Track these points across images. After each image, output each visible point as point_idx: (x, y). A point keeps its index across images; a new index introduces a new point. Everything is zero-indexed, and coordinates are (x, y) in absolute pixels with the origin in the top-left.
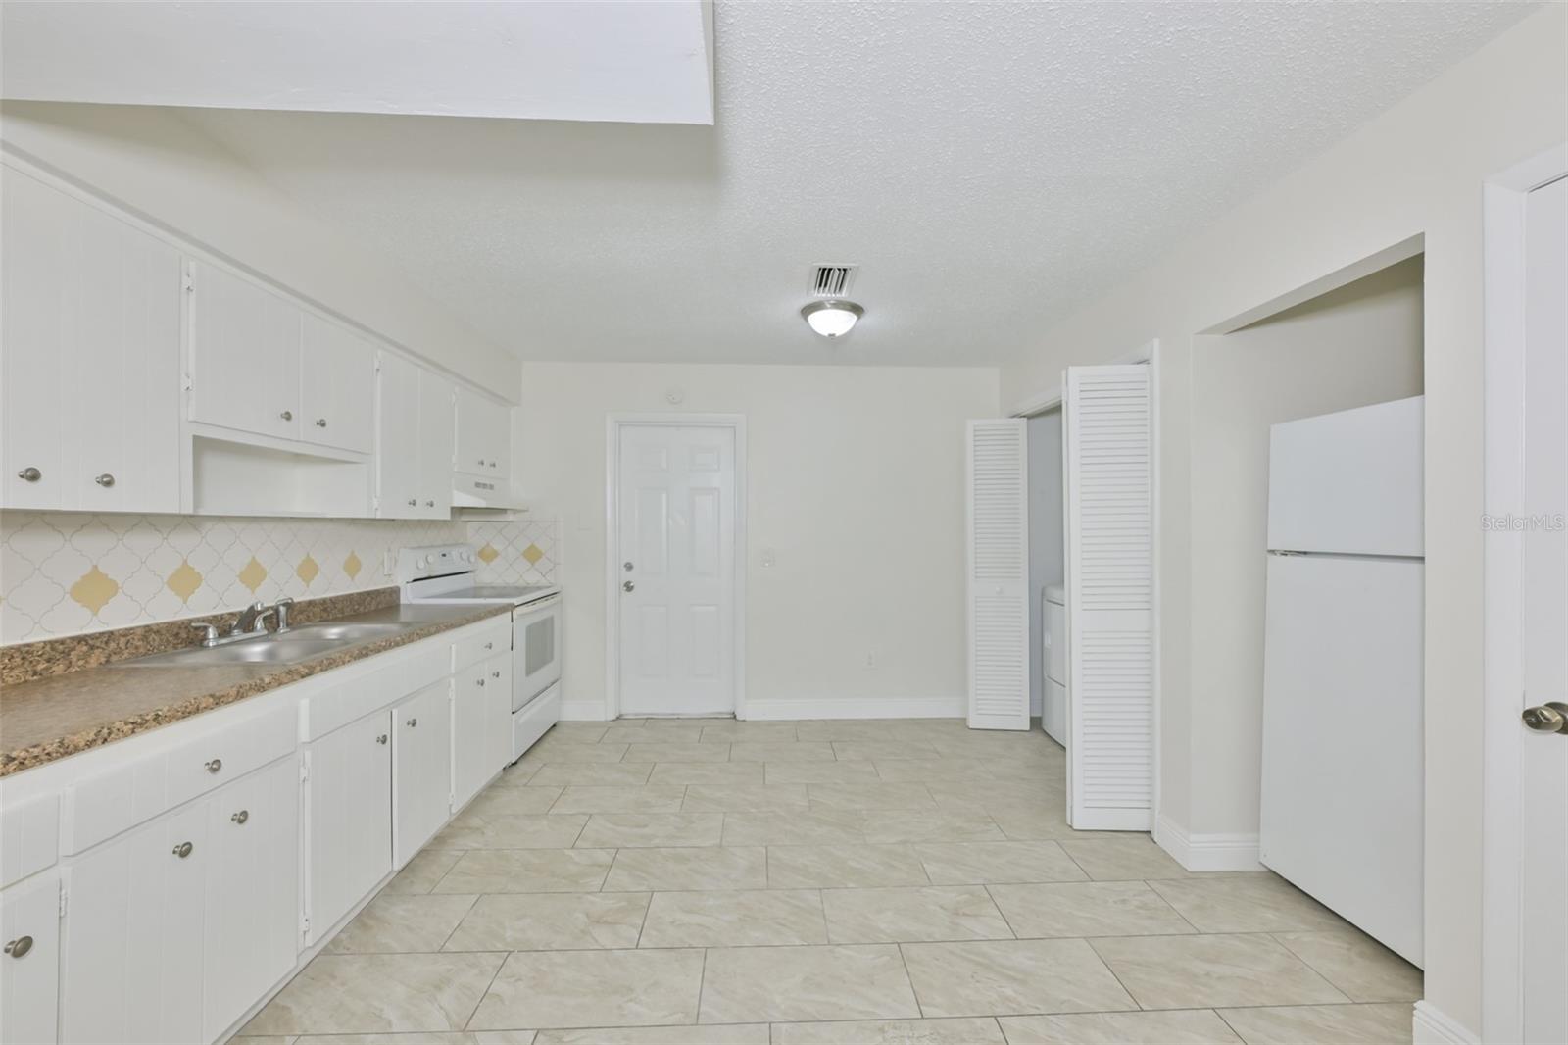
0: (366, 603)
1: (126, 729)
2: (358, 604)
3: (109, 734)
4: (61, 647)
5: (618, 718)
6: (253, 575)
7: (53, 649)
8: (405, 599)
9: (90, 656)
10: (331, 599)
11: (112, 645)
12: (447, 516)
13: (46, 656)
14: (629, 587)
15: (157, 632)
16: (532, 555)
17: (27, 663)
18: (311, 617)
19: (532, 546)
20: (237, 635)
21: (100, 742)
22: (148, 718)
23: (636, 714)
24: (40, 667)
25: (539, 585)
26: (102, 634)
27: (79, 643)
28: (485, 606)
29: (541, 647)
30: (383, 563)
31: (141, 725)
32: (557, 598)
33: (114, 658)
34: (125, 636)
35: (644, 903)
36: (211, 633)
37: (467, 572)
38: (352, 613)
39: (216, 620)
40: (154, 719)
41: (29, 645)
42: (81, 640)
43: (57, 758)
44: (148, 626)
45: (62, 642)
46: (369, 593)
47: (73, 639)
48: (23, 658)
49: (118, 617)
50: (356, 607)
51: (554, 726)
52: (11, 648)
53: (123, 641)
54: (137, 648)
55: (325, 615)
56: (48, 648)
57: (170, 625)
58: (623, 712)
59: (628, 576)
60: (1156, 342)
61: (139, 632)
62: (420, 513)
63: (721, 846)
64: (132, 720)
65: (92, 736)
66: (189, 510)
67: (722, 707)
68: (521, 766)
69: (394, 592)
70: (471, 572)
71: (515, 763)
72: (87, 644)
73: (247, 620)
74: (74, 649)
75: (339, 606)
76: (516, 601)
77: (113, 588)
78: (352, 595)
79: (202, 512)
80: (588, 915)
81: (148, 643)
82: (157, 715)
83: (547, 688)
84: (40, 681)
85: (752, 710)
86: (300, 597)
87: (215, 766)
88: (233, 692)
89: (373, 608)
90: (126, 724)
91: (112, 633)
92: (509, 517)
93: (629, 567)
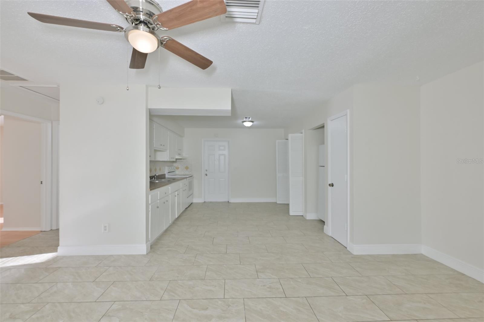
8: (167, 176)
10: (159, 175)
12: (175, 160)
14: (206, 175)
16: (187, 168)
19: (187, 166)
23: (208, 201)
25: (189, 174)
28: (182, 177)
29: (191, 187)
32: (192, 177)
37: (174, 171)
51: (192, 203)
59: (206, 173)
60: (303, 130)
67: (227, 200)
68: (189, 208)
69: (165, 175)
71: (187, 208)
76: (187, 177)
78: (161, 175)
79: (156, 160)
83: (191, 195)
85: (232, 201)
89: (161, 178)
92: (182, 160)
93: (207, 170)
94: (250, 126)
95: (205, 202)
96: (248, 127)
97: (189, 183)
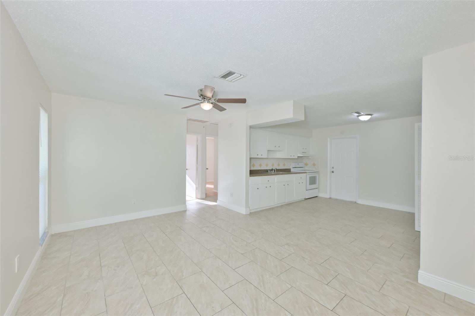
6: (273, 165)
8: (292, 170)
10: (281, 169)
12: (297, 158)
14: (333, 172)
16: (314, 165)
19: (314, 163)
20: (271, 171)
23: (334, 198)
29: (313, 181)
30: (288, 164)
32: (318, 172)
36: (269, 171)
37: (303, 167)
39: (269, 170)
44: (264, 169)
46: (286, 169)
50: (285, 171)
51: (317, 197)
55: (281, 171)
57: (266, 170)
59: (332, 170)
62: (292, 157)
66: (267, 157)
67: (354, 200)
68: (308, 199)
69: (290, 169)
71: (306, 199)
73: (272, 170)
76: (307, 172)
78: (284, 169)
83: (314, 189)
85: (360, 202)
86: (278, 168)
87: (268, 181)
89: (287, 171)
91: (261, 170)
92: (310, 158)
93: (333, 168)
94: (368, 120)
95: (330, 198)
96: (365, 121)
97: (310, 177)
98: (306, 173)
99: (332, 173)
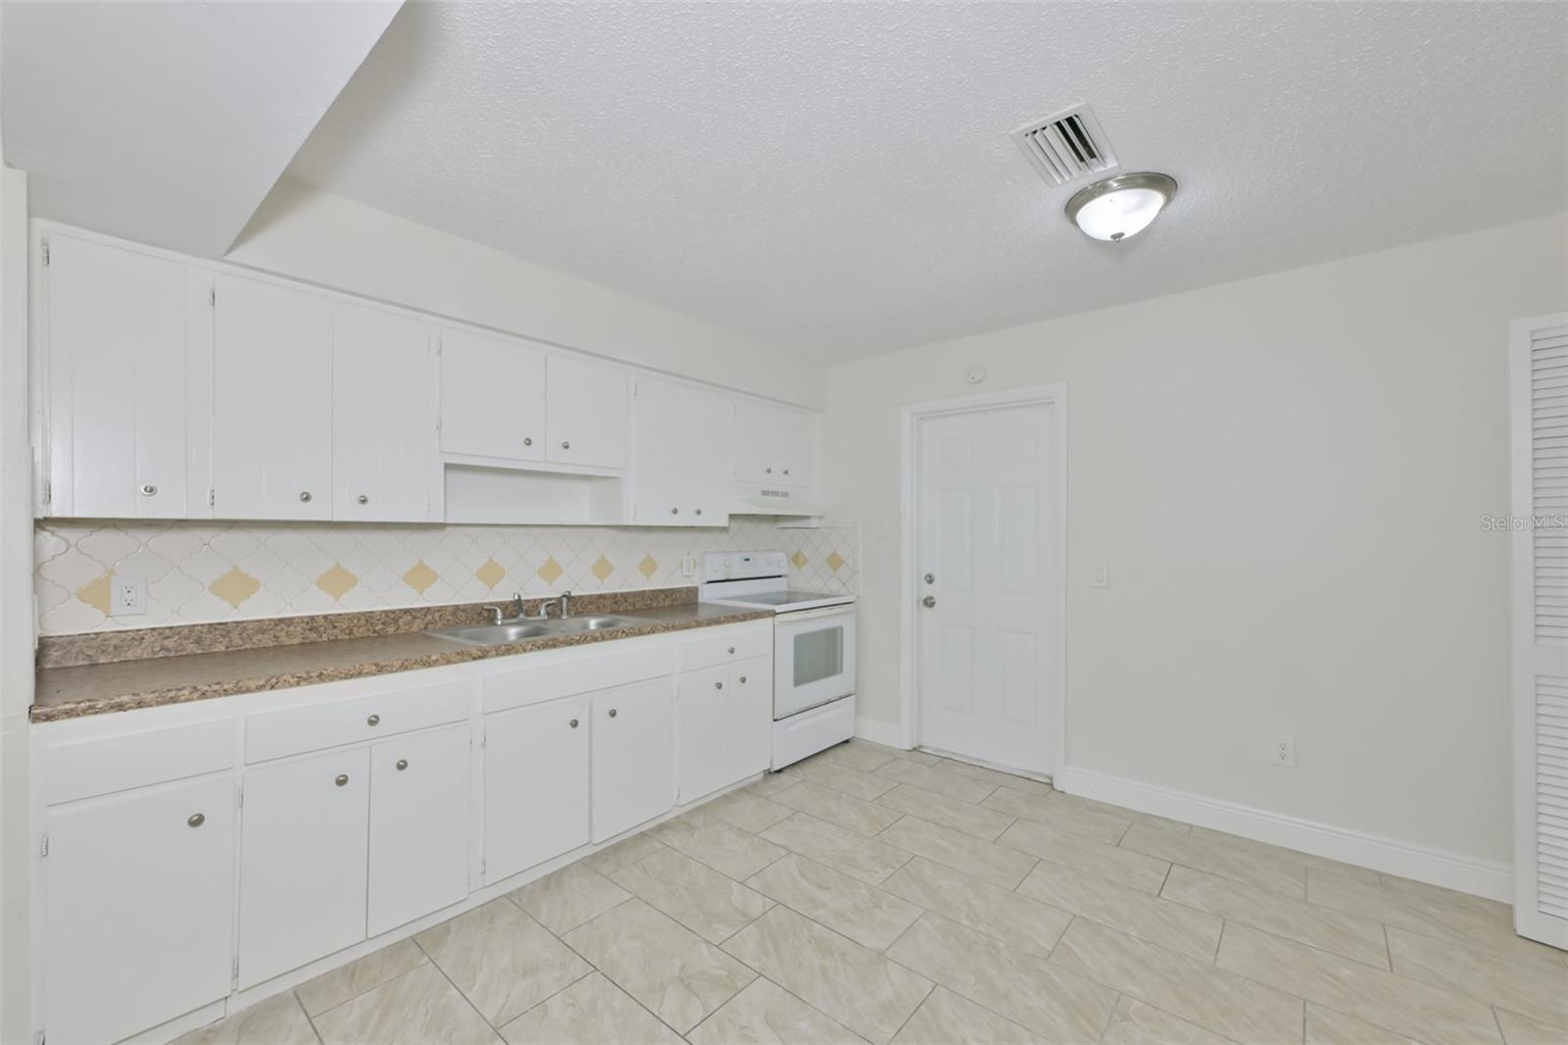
0: (660, 599)
1: (292, 680)
2: (651, 600)
3: (277, 683)
4: (392, 616)
5: (914, 749)
6: (552, 571)
7: (387, 616)
8: (703, 598)
9: (413, 623)
10: (622, 594)
11: (429, 617)
12: (724, 522)
13: (381, 621)
14: (929, 603)
15: (464, 611)
16: (833, 562)
17: (369, 625)
18: (602, 608)
19: (834, 554)
20: (522, 617)
21: (268, 688)
22: (312, 674)
23: (936, 751)
24: (378, 627)
25: (823, 592)
26: (422, 609)
27: (405, 613)
28: (751, 610)
30: (681, 566)
31: (306, 679)
32: (851, 608)
33: (430, 627)
34: (439, 611)
35: (740, 985)
36: (502, 614)
37: (780, 576)
38: (643, 607)
40: (318, 677)
41: (371, 612)
42: (406, 611)
43: (232, 694)
44: (457, 606)
45: (393, 612)
46: (662, 591)
47: (401, 610)
48: (367, 621)
49: (438, 596)
50: (649, 602)
51: (847, 742)
52: (359, 613)
53: (437, 614)
54: (448, 620)
55: (616, 607)
56: (384, 615)
57: (475, 605)
58: (923, 743)
59: (928, 590)
61: (450, 609)
63: (881, 954)
64: (299, 675)
65: (262, 682)
68: (786, 774)
69: (694, 591)
70: (785, 576)
71: (779, 772)
72: (411, 614)
74: (401, 617)
75: (631, 600)
76: (778, 608)
77: (434, 576)
78: (645, 591)
80: (683, 968)
81: (457, 617)
82: (322, 674)
83: (831, 702)
84: (377, 637)
85: (1072, 781)
87: (373, 721)
88: (397, 664)
89: (667, 604)
90: (293, 677)
91: (429, 608)
92: (814, 523)
93: (930, 580)
97: (799, 640)
98: (774, 614)
99: (926, 610)
